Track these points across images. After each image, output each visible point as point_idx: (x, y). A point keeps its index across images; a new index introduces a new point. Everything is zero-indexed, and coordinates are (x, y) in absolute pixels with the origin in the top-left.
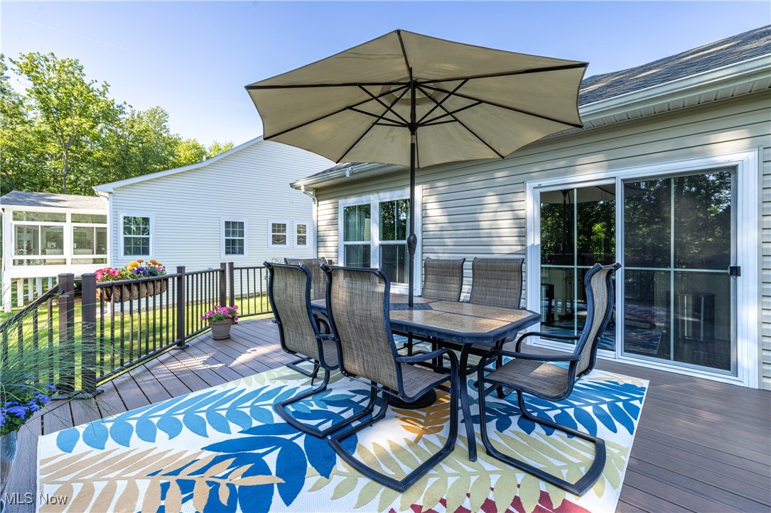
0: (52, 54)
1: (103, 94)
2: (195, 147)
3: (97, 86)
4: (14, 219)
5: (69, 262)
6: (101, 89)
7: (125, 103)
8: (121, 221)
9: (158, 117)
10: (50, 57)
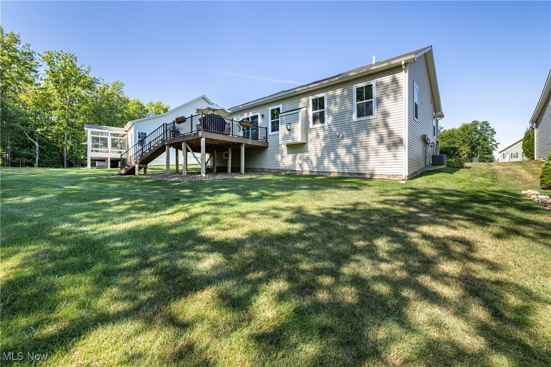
0: (62, 51)
1: (87, 72)
2: (138, 103)
3: (85, 68)
4: (91, 134)
5: (109, 152)
6: (87, 70)
7: (100, 78)
8: (137, 134)
9: (118, 86)
10: (60, 53)
